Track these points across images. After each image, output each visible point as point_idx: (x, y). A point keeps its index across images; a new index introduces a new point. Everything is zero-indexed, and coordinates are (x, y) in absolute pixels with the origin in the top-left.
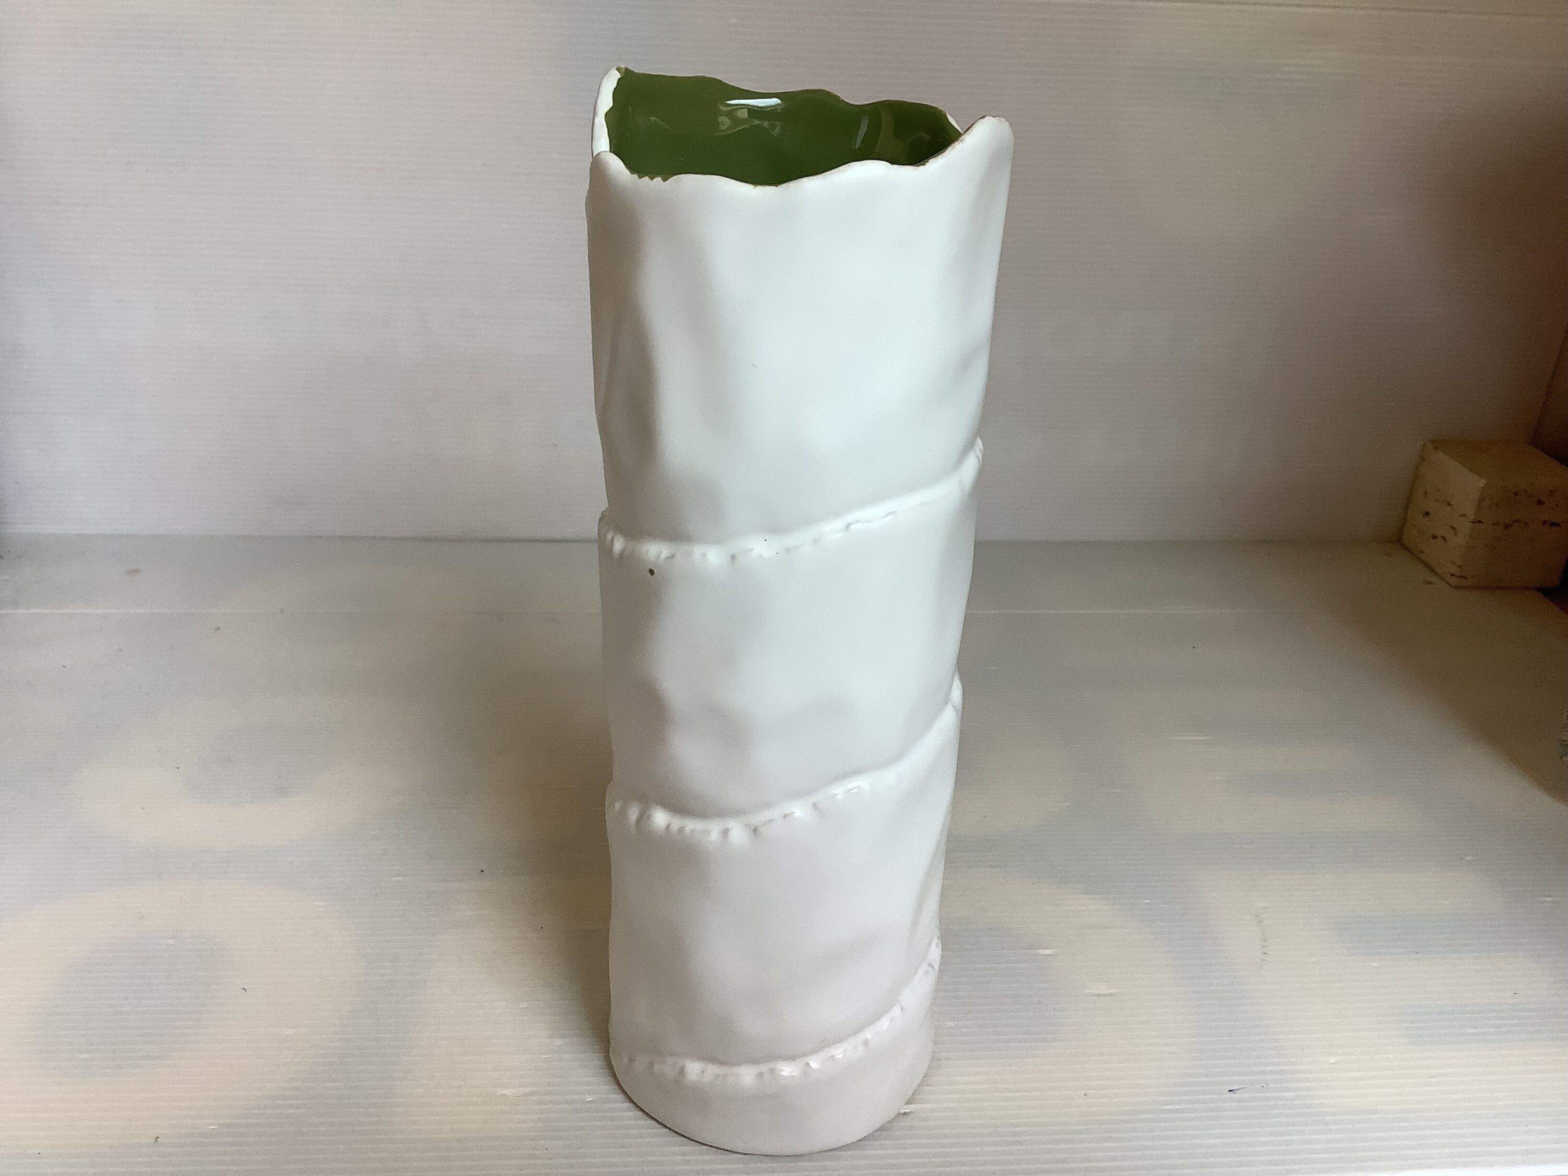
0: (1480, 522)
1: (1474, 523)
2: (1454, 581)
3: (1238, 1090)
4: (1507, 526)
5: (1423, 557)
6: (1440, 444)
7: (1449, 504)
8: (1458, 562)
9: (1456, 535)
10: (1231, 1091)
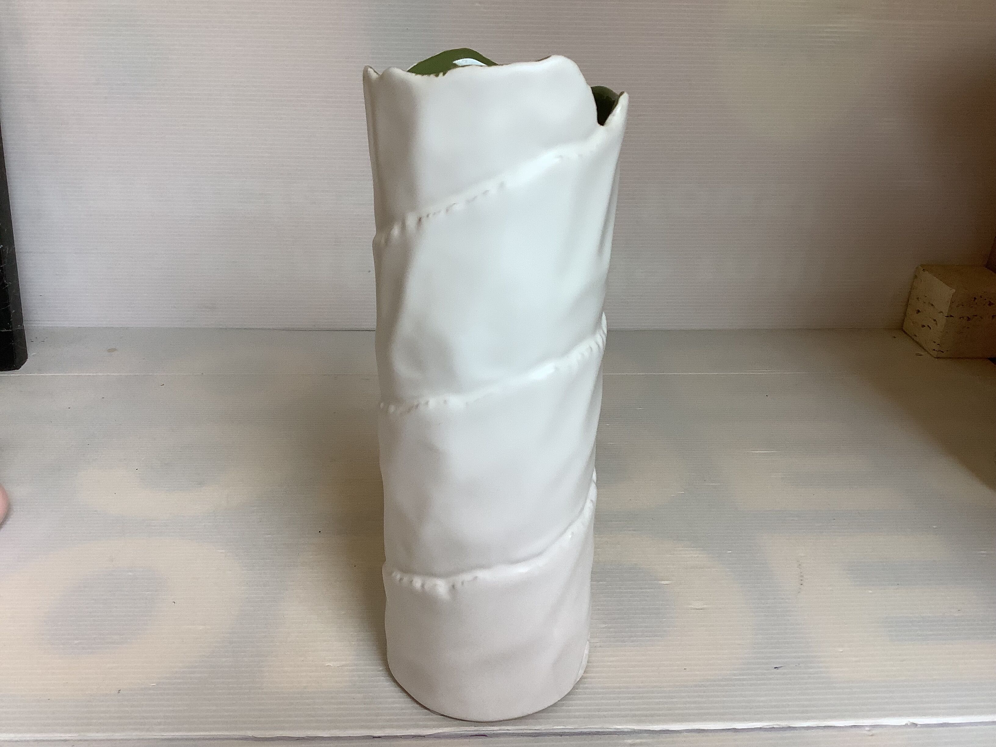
0: (951, 316)
1: (947, 317)
2: (935, 354)
3: (780, 667)
4: (969, 319)
5: (915, 338)
6: (926, 267)
7: (932, 305)
8: (938, 341)
9: (937, 324)
10: (775, 668)
